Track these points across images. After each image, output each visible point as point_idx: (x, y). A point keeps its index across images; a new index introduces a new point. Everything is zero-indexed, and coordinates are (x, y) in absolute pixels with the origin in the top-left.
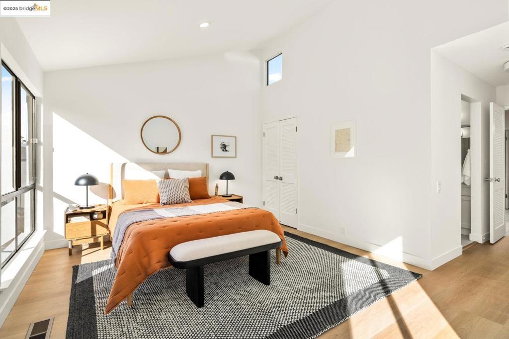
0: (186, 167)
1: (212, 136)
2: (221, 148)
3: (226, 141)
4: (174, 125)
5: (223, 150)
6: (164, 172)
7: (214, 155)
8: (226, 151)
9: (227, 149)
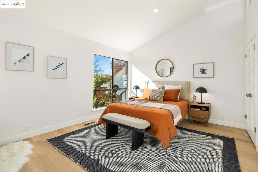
0: (175, 83)
1: (194, 64)
2: (201, 71)
3: (204, 67)
4: (172, 64)
5: (202, 73)
6: (162, 85)
7: (195, 77)
8: (205, 73)
9: (205, 72)
